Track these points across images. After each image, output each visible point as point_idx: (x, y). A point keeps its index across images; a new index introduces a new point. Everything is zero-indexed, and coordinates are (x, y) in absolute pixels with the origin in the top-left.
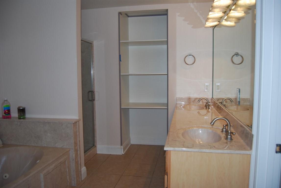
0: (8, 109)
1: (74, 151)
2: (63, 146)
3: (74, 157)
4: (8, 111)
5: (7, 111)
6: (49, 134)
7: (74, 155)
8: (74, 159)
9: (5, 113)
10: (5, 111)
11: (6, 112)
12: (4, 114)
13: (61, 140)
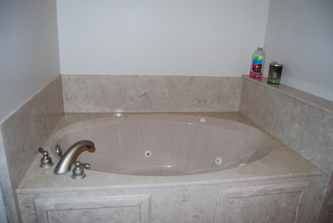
0: (260, 64)
1: (329, 180)
2: (312, 160)
3: (325, 193)
4: (259, 66)
5: (257, 67)
6: (296, 125)
7: (325, 190)
8: (323, 198)
9: (253, 69)
10: (254, 65)
11: (255, 68)
12: (252, 71)
13: (312, 145)
